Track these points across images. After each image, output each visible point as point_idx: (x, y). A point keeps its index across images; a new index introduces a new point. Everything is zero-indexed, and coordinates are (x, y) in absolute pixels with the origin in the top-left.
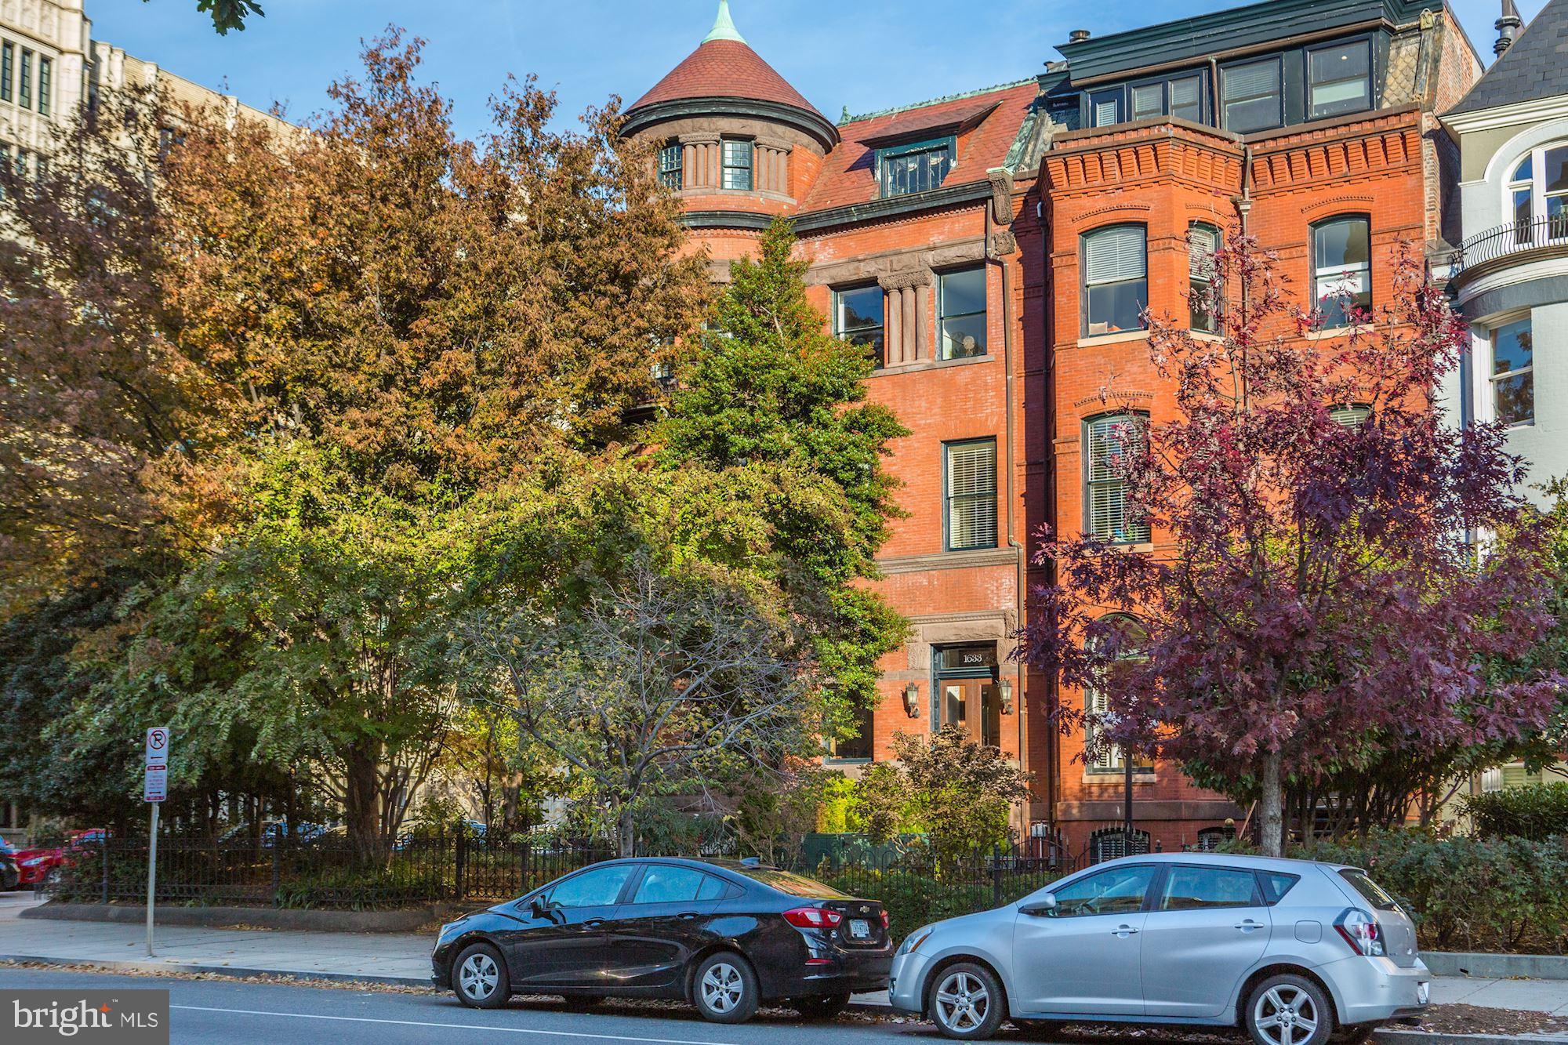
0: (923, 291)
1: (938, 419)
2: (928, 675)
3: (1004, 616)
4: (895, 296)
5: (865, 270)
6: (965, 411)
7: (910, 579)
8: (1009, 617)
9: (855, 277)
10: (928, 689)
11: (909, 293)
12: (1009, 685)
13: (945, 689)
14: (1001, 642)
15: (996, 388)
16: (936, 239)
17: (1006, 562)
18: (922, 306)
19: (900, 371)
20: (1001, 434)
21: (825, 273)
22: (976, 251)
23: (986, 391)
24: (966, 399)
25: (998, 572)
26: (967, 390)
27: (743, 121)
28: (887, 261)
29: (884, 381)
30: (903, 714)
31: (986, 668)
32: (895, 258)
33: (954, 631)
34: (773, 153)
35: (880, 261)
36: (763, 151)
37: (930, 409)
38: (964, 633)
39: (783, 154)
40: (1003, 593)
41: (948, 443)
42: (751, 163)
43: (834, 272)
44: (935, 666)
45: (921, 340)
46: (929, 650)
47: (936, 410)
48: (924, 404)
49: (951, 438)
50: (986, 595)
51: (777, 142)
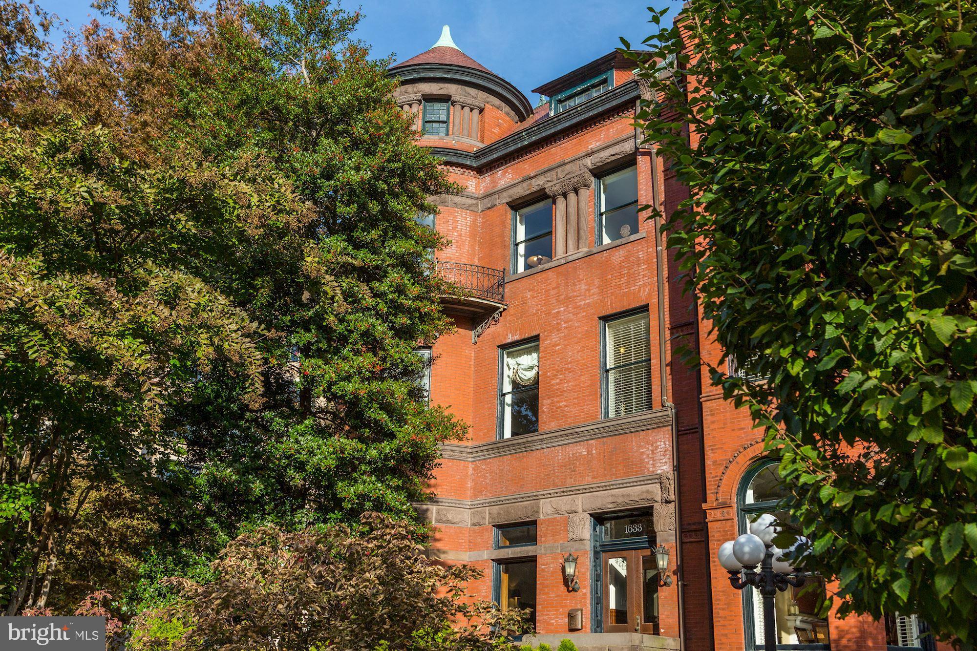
0: (583, 192)
1: (596, 297)
2: (588, 546)
3: (660, 480)
4: (561, 202)
5: (536, 184)
6: (620, 286)
7: (571, 450)
8: (665, 481)
9: (528, 192)
10: (587, 561)
11: (572, 196)
12: (666, 553)
13: (607, 562)
14: (657, 506)
15: (647, 262)
16: (593, 145)
17: (659, 425)
18: (582, 204)
19: (563, 261)
20: (654, 301)
21: (505, 194)
22: (628, 147)
23: (639, 265)
24: (622, 276)
25: (652, 435)
26: (621, 267)
27: (441, 85)
28: (553, 173)
29: (550, 273)
30: (563, 588)
31: (644, 538)
32: (559, 170)
33: (611, 499)
34: (467, 109)
35: (548, 174)
36: (458, 107)
37: (589, 290)
38: (620, 500)
39: (476, 112)
40: (658, 456)
41: (606, 319)
42: (448, 118)
43: (511, 192)
44: (596, 537)
45: (582, 233)
46: (588, 521)
47: (594, 290)
48: (583, 287)
49: (608, 313)
50: (642, 460)
51: (469, 101)
